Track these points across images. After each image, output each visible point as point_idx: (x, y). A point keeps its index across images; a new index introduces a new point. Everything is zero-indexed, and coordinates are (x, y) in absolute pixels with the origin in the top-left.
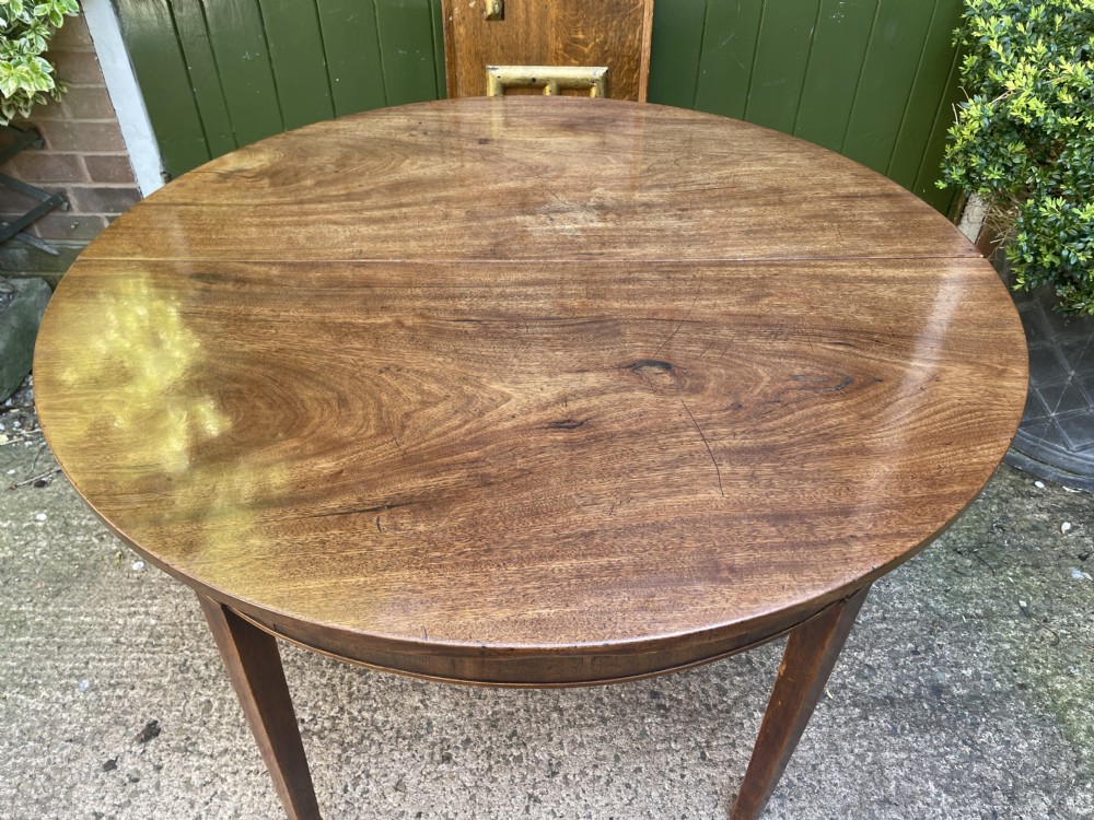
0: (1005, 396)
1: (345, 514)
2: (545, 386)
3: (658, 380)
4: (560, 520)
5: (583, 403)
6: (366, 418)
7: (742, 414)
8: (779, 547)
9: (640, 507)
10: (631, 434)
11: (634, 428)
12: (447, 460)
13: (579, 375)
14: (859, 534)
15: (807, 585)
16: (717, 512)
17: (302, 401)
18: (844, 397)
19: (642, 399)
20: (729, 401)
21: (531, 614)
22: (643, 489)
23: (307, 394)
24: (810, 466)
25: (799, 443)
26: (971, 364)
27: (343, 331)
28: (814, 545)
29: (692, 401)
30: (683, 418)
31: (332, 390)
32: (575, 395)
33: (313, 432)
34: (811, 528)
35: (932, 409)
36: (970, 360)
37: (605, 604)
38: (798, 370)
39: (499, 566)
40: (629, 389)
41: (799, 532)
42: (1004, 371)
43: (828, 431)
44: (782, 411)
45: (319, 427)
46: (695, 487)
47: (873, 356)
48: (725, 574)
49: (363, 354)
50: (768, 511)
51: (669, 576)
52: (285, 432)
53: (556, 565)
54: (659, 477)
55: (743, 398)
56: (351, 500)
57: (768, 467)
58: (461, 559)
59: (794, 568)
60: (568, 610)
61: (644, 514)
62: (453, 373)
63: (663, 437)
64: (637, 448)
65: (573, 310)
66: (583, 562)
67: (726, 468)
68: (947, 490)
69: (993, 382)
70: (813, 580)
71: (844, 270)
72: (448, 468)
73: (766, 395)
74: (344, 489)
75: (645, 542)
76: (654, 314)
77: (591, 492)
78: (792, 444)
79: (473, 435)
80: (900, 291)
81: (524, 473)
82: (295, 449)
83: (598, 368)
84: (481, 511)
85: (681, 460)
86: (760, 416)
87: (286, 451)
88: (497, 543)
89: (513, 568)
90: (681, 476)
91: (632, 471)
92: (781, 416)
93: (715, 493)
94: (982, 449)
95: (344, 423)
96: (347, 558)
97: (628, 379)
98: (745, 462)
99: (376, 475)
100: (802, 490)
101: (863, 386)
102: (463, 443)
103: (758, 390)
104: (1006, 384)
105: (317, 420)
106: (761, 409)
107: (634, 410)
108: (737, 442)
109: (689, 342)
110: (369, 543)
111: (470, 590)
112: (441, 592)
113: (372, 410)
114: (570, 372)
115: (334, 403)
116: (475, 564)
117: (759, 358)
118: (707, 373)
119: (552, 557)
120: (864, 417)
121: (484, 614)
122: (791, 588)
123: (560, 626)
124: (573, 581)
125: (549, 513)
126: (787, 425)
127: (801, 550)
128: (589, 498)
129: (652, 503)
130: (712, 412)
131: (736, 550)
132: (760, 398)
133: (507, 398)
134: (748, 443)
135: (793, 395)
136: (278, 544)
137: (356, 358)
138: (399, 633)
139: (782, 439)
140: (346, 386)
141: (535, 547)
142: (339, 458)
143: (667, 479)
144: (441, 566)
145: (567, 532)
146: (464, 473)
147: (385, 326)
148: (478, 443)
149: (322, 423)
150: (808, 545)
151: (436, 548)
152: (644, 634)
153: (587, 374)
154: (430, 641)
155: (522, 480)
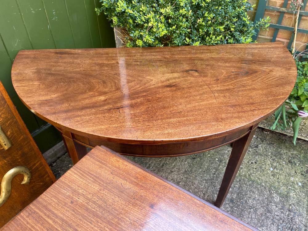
0: (291, 74)
1: (109, 110)
2: (162, 77)
3: (194, 74)
4: (171, 109)
5: (174, 81)
6: (111, 86)
7: (219, 82)
8: (234, 113)
9: (194, 105)
10: (188, 88)
11: (189, 86)
12: (137, 96)
13: (172, 74)
14: (256, 109)
15: (243, 121)
16: (216, 105)
17: (92, 83)
18: (247, 76)
19: (190, 79)
20: (215, 78)
21: (166, 132)
22: (194, 101)
23: (94, 81)
24: (240, 93)
25: (236, 88)
26: (281, 67)
27: (101, 65)
28: (244, 112)
29: (205, 79)
30: (203, 83)
31: (101, 80)
32: (171, 79)
33: (97, 90)
34: (242, 108)
35: (272, 78)
36: (281, 66)
37: (187, 129)
38: (233, 70)
39: (156, 121)
40: (187, 77)
41: (239, 109)
42: (290, 68)
43: (244, 85)
44: (230, 80)
45: (98, 89)
46: (208, 100)
47: (254, 66)
48: (220, 120)
49: (109, 71)
50: (230, 104)
51: (204, 121)
52: (89, 90)
53: (172, 120)
54: (198, 97)
55: (219, 78)
56: (111, 106)
57: (229, 94)
58: (144, 119)
59: (239, 117)
60: (177, 130)
61: (195, 107)
62: (135, 74)
63: (198, 88)
64: (191, 91)
65: (167, 58)
66: (179, 119)
67: (216, 95)
68: (279, 97)
69: (287, 71)
70: (245, 120)
71: (242, 46)
72: (138, 98)
73: (225, 77)
74: (108, 104)
75: (196, 113)
76: (191, 58)
77: (179, 102)
78: (234, 88)
79: (144, 89)
80: (259, 51)
81: (159, 98)
82: (92, 94)
83: (177, 72)
84: (148, 108)
85: (204, 93)
86: (225, 82)
87: (90, 95)
88: (154, 115)
89: (159, 121)
90: (204, 97)
91: (190, 97)
92: (230, 82)
93: (214, 101)
94: (287, 87)
95: (105, 88)
96: (111, 120)
97: (185, 74)
98: (221, 93)
99: (117, 100)
100: (239, 99)
101: (251, 74)
102: (141, 91)
103: (223, 76)
104: (291, 71)
105: (98, 87)
106: (224, 80)
107: (189, 82)
108: (219, 88)
109: (202, 65)
110: (117, 116)
111: (148, 127)
112: (140, 128)
113: (113, 84)
114: (169, 73)
115: (102, 83)
116: (149, 120)
117: (222, 68)
118: (208, 72)
119: (170, 118)
120: (253, 81)
121: (153, 132)
122: (239, 122)
123: (175, 134)
124: (177, 123)
125: (168, 107)
126: (232, 83)
127: (241, 113)
128: (179, 103)
129: (197, 104)
130: (211, 81)
131: (222, 114)
132: (224, 77)
133: (152, 80)
134: (222, 88)
135: (232, 76)
136: (91, 118)
137: (107, 72)
138: (130, 138)
139: (231, 87)
140: (105, 78)
141: (165, 116)
142: (105, 96)
143: (200, 98)
144: (139, 121)
145: (174, 112)
146: (142, 99)
147: (113, 64)
148: (145, 91)
149: (99, 88)
150: (242, 112)
151: (137, 117)
152: (199, 135)
153: (174, 74)
154: (139, 139)
155: (159, 100)
